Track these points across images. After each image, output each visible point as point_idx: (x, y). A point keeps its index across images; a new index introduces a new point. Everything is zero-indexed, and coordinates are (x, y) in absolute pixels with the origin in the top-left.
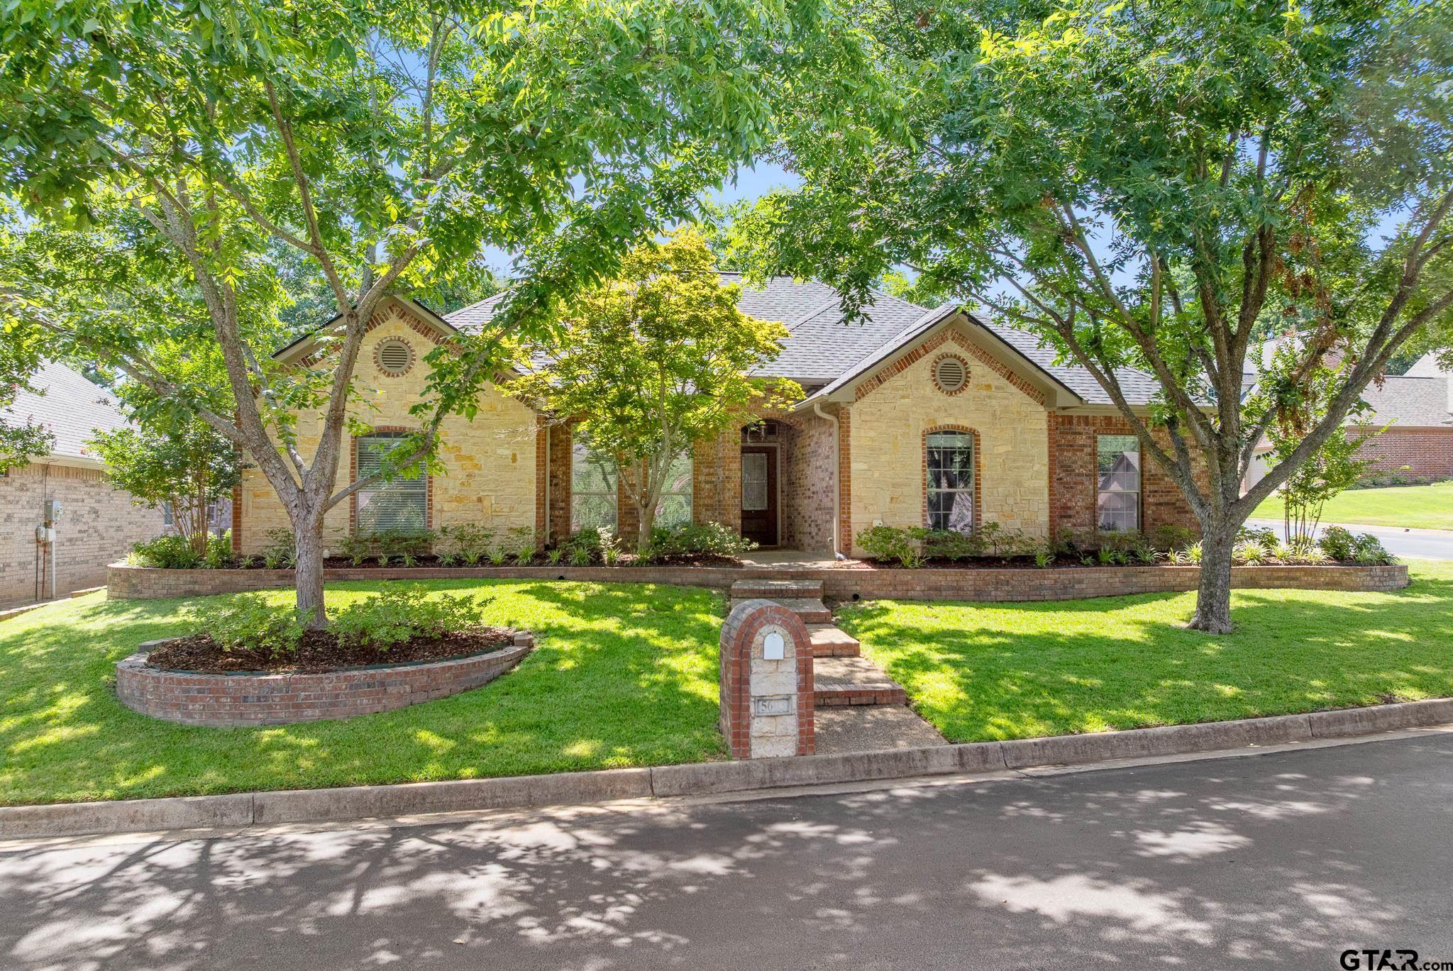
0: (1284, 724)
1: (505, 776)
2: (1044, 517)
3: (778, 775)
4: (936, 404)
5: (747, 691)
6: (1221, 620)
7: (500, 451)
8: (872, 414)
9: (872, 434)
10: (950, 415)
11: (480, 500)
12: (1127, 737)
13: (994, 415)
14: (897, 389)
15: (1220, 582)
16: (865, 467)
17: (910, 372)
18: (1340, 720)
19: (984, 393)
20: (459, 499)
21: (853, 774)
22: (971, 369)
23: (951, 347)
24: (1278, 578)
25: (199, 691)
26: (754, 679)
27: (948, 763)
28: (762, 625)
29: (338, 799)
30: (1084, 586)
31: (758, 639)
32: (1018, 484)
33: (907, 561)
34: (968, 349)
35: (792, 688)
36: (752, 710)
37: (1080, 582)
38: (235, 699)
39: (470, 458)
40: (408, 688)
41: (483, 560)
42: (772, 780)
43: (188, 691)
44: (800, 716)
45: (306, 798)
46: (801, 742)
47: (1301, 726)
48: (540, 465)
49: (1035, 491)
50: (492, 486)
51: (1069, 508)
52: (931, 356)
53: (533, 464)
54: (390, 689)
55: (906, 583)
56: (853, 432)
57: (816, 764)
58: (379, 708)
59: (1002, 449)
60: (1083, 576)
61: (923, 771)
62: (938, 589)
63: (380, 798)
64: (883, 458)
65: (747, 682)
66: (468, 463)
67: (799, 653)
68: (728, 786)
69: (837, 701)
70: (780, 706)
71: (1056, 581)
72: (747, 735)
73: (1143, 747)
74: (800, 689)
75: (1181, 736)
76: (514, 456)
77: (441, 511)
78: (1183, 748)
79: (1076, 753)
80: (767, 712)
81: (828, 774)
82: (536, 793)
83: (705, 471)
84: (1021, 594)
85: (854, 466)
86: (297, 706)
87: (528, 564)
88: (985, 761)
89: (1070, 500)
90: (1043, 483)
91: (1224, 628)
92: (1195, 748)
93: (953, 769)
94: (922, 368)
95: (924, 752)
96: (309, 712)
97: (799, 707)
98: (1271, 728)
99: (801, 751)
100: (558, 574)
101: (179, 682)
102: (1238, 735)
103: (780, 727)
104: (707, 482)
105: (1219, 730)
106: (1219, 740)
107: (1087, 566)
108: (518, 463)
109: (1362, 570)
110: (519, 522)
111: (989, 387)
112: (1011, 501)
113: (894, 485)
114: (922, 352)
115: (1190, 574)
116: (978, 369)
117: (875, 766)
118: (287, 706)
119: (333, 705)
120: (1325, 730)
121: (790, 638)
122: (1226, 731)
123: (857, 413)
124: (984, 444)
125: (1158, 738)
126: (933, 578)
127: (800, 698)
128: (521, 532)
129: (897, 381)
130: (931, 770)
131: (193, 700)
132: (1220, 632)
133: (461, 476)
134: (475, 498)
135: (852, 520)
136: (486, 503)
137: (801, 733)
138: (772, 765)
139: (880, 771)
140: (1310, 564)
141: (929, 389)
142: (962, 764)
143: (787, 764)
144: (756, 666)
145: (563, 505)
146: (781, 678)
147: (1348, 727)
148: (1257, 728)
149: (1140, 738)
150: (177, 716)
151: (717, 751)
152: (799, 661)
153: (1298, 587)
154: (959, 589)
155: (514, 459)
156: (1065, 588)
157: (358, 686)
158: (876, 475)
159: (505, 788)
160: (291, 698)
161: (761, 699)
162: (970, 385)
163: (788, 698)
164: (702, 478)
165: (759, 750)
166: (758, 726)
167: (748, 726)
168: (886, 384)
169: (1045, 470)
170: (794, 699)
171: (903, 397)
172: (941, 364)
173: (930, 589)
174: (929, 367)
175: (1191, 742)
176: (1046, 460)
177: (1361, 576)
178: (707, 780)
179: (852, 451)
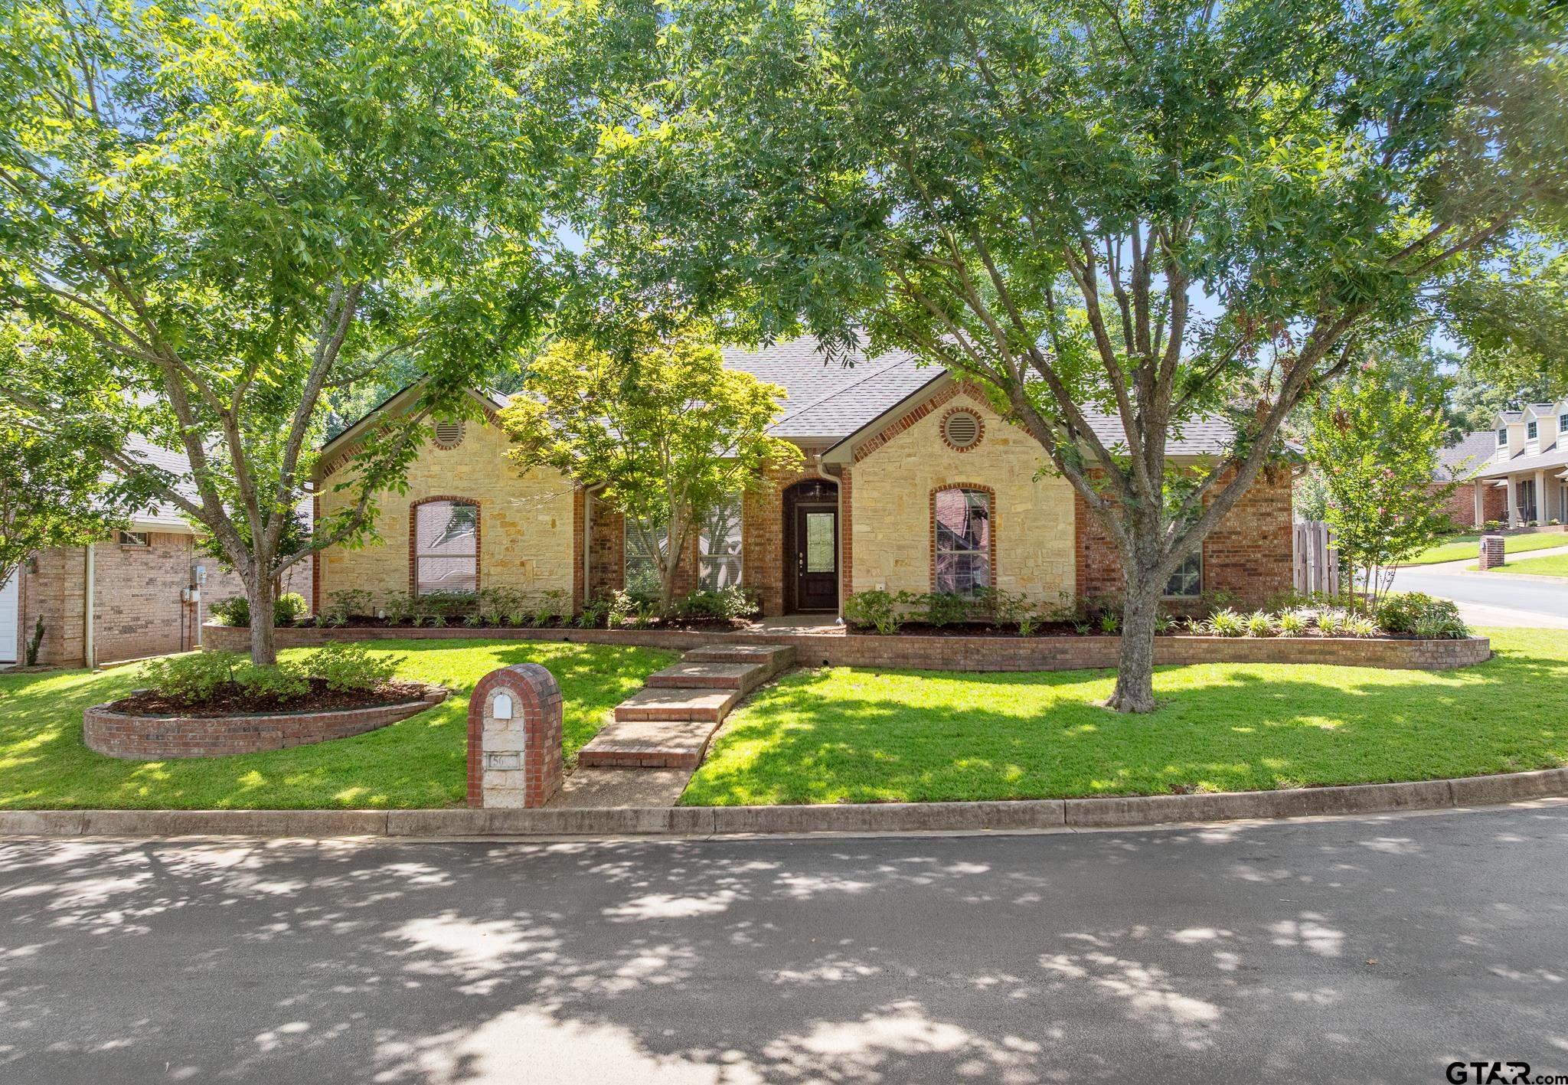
0: (1032, 809)
1: (278, 808)
2: (1069, 582)
3: (497, 824)
4: (945, 461)
5: (480, 746)
6: (1136, 697)
7: (540, 518)
8: (875, 474)
9: (875, 494)
10: (961, 473)
11: (523, 564)
12: (848, 811)
13: (1011, 471)
14: (902, 447)
15: (1136, 656)
16: (867, 528)
17: (916, 429)
18: (1104, 809)
19: (1001, 448)
20: (503, 564)
21: (565, 828)
22: (986, 423)
23: (963, 401)
24: (1311, 652)
25: (118, 729)
26: (485, 736)
27: (658, 824)
28: (493, 687)
29: (144, 819)
30: (1068, 657)
31: (489, 699)
32: (1040, 544)
33: (881, 626)
34: (982, 401)
35: (521, 746)
36: (485, 763)
37: (1064, 652)
38: (140, 736)
39: (514, 524)
40: (280, 734)
41: (504, 621)
42: (491, 829)
43: (110, 729)
44: (528, 771)
45: (120, 817)
46: (528, 795)
47: (1053, 812)
48: (579, 529)
49: (1060, 553)
50: (534, 551)
51: (1113, 570)
52: (941, 411)
53: (571, 529)
54: (263, 734)
55: (873, 650)
56: (855, 494)
57: (532, 816)
58: (254, 749)
59: (1020, 508)
60: (1067, 646)
61: (631, 830)
62: (905, 657)
63: (174, 820)
64: (888, 520)
65: (480, 738)
66: (512, 530)
67: (527, 713)
68: (451, 830)
69: (629, 762)
70: (510, 762)
71: (1033, 651)
72: (479, 787)
73: (864, 822)
74: (527, 747)
75: (909, 813)
76: (554, 522)
77: (489, 574)
78: (908, 826)
79: (791, 823)
80: (498, 766)
81: (541, 825)
82: (293, 825)
83: (755, 533)
84: (991, 664)
85: (856, 528)
86: (186, 744)
87: (541, 626)
88: (695, 825)
89: (1114, 562)
90: (1069, 543)
91: (1138, 706)
92: (923, 825)
93: (660, 829)
94: (931, 423)
95: (635, 812)
96: (195, 750)
97: (527, 763)
98: (1016, 812)
99: (529, 804)
100: (563, 636)
101: (106, 721)
102: (975, 816)
103: (509, 781)
104: (757, 545)
105: (954, 811)
106: (953, 820)
107: (1082, 634)
108: (558, 529)
109: (1409, 645)
110: (555, 585)
111: (1006, 442)
112: (1031, 563)
113: (900, 548)
114: (930, 407)
115: (1205, 646)
116: (992, 422)
117: (587, 822)
118: (178, 745)
119: (214, 745)
120: (1081, 818)
121: (518, 700)
122: (962, 812)
123: (858, 473)
124: (999, 503)
125: (882, 814)
126: (900, 645)
127: (527, 755)
128: (555, 595)
129: (903, 438)
130: (640, 829)
131: (112, 735)
132: (1133, 710)
133: (506, 542)
134: (518, 562)
135: (854, 584)
136: (528, 567)
137: (528, 787)
138: (493, 815)
139: (591, 827)
140: (1355, 636)
141: (938, 445)
142: (671, 826)
143: (508, 814)
144: (487, 724)
145: (616, 568)
146: (511, 736)
147: (1111, 817)
148: (999, 811)
149: (863, 812)
150: (104, 749)
151: (459, 800)
152: (527, 721)
153: (1335, 663)
154: (926, 657)
155: (554, 524)
156: (1044, 658)
157: (235, 730)
158: (880, 536)
159: (270, 820)
160: (181, 737)
161: (492, 754)
162: (984, 440)
163: (517, 754)
164: (751, 540)
165: (491, 801)
166: (489, 779)
167: (481, 779)
168: (889, 443)
169: (1071, 529)
170: (522, 755)
171: (909, 455)
172: (952, 418)
173: (898, 656)
174: (937, 423)
175: (922, 821)
176: (1072, 518)
177: (1406, 650)
178: (434, 823)
179: (854, 512)
